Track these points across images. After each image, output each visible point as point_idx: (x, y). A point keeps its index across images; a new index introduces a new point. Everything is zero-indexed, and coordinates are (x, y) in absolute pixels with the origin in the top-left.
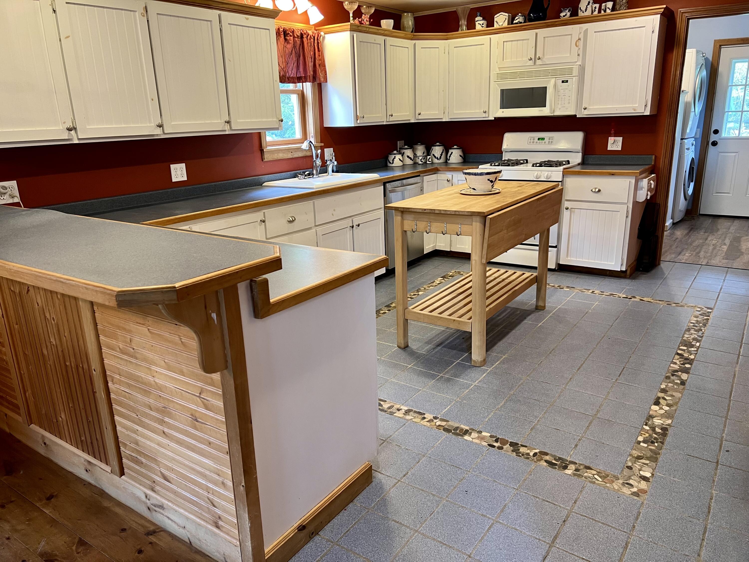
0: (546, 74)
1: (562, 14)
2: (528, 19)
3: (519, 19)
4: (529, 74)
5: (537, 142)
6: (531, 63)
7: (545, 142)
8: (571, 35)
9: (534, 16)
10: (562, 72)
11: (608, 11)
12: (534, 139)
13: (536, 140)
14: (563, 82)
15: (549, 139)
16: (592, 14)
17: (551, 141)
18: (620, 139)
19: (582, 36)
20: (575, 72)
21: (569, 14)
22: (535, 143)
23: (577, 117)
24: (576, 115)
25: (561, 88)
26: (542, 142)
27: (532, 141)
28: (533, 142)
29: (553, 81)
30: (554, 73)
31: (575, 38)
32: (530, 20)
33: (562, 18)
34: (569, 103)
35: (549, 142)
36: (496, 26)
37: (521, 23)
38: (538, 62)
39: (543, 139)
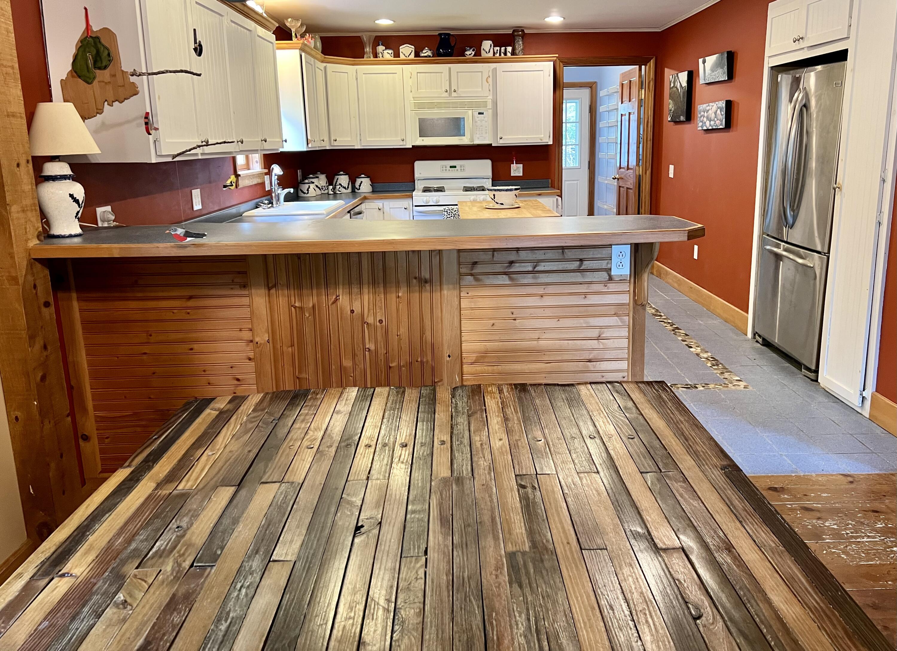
0: (463, 105)
1: (468, 53)
2: (437, 54)
3: (427, 52)
4: (447, 105)
5: (449, 170)
6: (446, 94)
7: (457, 170)
8: (482, 72)
9: (444, 52)
10: (478, 105)
11: (509, 55)
12: (446, 167)
13: (448, 168)
14: (479, 113)
15: (461, 167)
16: (494, 55)
17: (462, 168)
18: (521, 166)
19: (491, 74)
20: (490, 106)
21: (473, 53)
22: (448, 171)
23: (493, 145)
24: (491, 144)
25: (477, 119)
26: (454, 170)
27: (444, 169)
28: (446, 170)
29: (470, 112)
30: (471, 105)
31: (485, 76)
32: (439, 55)
33: (468, 57)
34: (486, 133)
35: (461, 170)
36: (402, 57)
37: (430, 56)
38: (454, 94)
39: (455, 167)
